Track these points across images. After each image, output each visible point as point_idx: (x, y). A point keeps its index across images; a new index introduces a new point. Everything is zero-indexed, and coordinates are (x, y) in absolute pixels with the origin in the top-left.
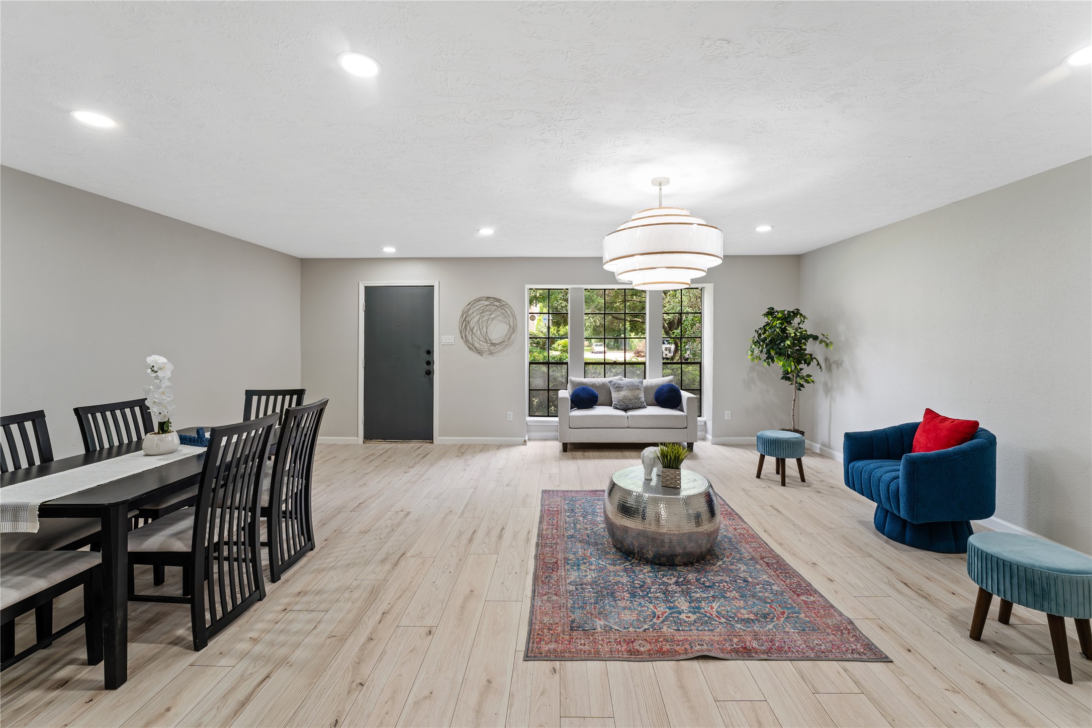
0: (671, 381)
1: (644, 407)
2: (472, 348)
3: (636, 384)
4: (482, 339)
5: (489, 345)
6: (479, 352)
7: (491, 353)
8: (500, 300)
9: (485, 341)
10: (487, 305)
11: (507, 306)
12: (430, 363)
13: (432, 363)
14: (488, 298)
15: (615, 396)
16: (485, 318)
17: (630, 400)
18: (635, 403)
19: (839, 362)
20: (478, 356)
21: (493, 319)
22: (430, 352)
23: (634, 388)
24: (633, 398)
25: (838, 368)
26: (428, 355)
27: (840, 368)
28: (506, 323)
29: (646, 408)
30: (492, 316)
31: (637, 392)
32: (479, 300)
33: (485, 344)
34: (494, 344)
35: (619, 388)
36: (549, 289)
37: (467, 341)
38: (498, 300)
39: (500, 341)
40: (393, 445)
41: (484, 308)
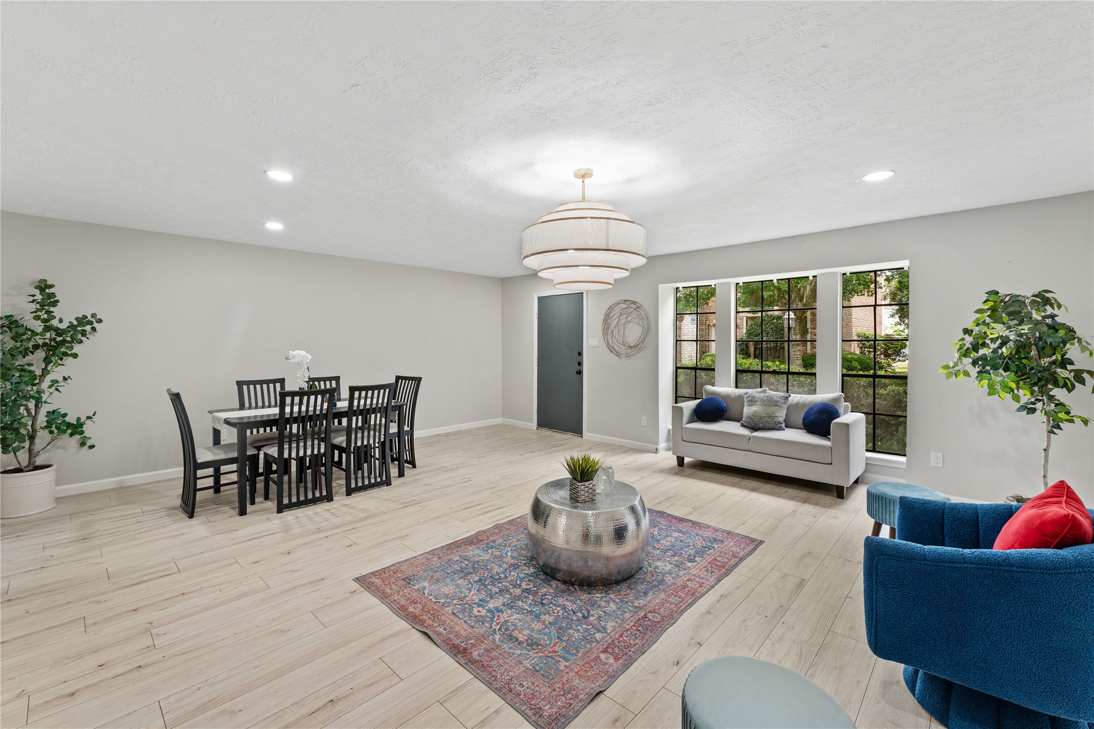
1: (780, 429)
2: (613, 351)
3: (775, 398)
4: (621, 342)
5: (626, 348)
6: (618, 355)
7: (628, 356)
9: (623, 344)
10: (625, 309)
11: (641, 308)
12: (580, 364)
13: (582, 364)
14: (626, 301)
15: (747, 410)
16: (623, 321)
17: (761, 418)
18: (767, 422)
20: (617, 359)
21: (629, 322)
22: (580, 354)
23: (772, 403)
24: (765, 415)
26: (579, 357)
28: (641, 325)
29: (784, 430)
30: (629, 319)
31: (773, 409)
32: (618, 304)
33: (623, 347)
34: (631, 347)
35: (752, 401)
36: (697, 287)
37: (608, 343)
38: (635, 303)
39: (635, 344)
40: (555, 434)
41: (622, 311)
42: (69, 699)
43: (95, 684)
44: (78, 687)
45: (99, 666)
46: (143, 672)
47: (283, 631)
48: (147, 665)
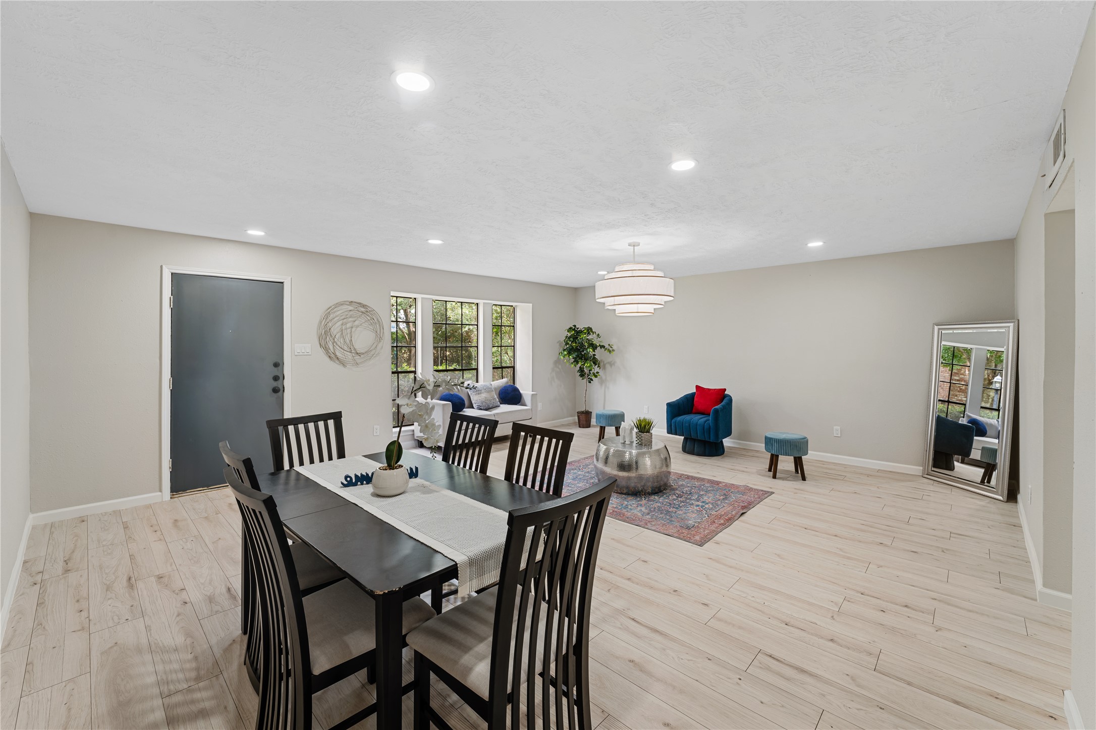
0: (507, 382)
1: (498, 406)
2: (333, 357)
4: (346, 348)
5: (353, 354)
6: (342, 363)
7: (356, 365)
8: (366, 306)
9: (349, 351)
10: (351, 311)
11: (373, 313)
12: (278, 378)
13: (281, 378)
14: (352, 302)
15: (476, 398)
16: (349, 325)
18: (494, 403)
19: (612, 363)
20: (341, 367)
21: (357, 326)
22: (278, 364)
23: (490, 390)
24: (491, 399)
25: (611, 366)
26: (276, 368)
27: (613, 366)
30: (357, 323)
31: (492, 394)
32: (340, 304)
33: (349, 353)
34: (359, 354)
37: (326, 349)
38: (364, 306)
39: (366, 350)
41: (346, 313)
42: (909, 605)
43: (892, 603)
44: (902, 608)
45: (884, 612)
46: (862, 590)
47: (778, 556)
48: (858, 592)
